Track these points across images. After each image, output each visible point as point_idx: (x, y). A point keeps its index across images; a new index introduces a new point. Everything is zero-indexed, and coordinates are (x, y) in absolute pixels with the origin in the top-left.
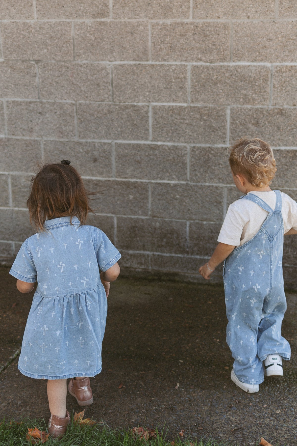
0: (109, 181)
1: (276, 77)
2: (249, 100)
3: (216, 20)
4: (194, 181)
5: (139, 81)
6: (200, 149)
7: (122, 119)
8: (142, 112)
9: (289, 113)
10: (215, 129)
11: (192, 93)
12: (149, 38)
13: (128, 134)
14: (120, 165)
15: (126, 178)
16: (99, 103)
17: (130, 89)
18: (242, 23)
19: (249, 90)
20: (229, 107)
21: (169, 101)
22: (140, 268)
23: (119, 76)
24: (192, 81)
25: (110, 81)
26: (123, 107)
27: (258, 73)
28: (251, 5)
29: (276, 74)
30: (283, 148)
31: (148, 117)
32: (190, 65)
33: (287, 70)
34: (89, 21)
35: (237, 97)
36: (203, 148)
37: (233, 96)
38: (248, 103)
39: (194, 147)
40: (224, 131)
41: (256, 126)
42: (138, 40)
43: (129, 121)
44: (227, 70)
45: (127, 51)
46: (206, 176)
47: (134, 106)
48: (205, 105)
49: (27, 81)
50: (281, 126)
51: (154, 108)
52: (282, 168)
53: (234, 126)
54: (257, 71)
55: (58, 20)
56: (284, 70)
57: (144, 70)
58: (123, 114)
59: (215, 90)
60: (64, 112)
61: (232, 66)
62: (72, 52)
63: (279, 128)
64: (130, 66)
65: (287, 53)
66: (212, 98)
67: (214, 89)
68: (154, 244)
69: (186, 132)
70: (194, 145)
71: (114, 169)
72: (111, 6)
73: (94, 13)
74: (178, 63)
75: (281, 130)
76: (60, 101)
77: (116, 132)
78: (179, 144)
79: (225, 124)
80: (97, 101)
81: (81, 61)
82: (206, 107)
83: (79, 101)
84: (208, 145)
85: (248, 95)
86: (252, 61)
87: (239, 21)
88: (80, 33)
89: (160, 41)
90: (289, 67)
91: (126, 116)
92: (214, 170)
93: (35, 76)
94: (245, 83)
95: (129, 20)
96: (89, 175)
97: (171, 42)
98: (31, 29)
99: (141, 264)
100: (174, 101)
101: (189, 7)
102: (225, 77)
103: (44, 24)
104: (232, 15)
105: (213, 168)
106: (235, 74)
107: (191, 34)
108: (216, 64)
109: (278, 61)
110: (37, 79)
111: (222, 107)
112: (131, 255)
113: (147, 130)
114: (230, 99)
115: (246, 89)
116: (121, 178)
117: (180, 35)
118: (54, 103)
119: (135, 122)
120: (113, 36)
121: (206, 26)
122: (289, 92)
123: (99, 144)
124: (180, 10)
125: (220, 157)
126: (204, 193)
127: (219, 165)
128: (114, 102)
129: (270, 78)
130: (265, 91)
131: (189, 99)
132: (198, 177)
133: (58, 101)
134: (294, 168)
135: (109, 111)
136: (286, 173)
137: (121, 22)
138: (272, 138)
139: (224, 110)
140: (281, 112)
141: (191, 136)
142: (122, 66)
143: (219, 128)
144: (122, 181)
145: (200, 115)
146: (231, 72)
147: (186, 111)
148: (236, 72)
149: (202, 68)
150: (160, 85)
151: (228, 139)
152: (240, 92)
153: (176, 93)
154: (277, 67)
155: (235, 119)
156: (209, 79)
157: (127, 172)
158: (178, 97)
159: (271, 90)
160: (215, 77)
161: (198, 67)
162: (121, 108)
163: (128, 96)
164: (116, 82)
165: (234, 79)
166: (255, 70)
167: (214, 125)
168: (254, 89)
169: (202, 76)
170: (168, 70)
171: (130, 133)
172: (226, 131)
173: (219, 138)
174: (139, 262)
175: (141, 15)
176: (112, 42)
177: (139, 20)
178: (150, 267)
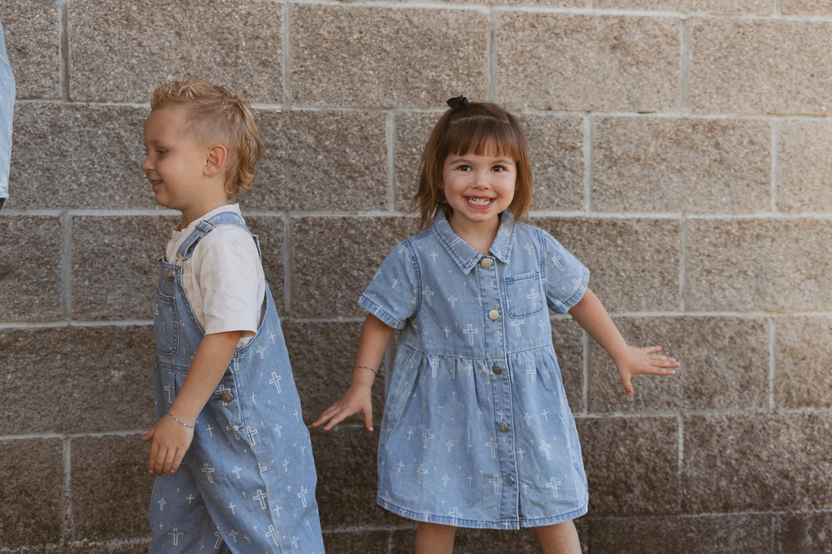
0: (50, 330)
1: (502, 39)
4: (304, 313)
5: (145, 43)
6: (321, 226)
7: (93, 149)
9: (537, 128)
10: (356, 172)
11: (296, 77)
13: (111, 192)
14: (87, 283)
15: (104, 318)
17: (118, 64)
19: (443, 70)
20: (391, 114)
23: (87, 29)
24: (295, 43)
25: (58, 42)
26: (95, 116)
27: (463, 26)
29: (502, 31)
32: (287, 4)
33: (527, 26)
35: (413, 88)
36: (328, 222)
37: (400, 85)
38: (439, 103)
39: (304, 220)
40: (380, 176)
43: (114, 155)
44: (386, 20)
46: (336, 296)
48: (330, 109)
53: (405, 161)
54: (461, 22)
56: (521, 25)
57: (159, 14)
58: (95, 136)
59: (355, 69)
61: (399, 10)
66: (349, 89)
67: (352, 66)
69: (279, 181)
70: (305, 215)
71: (68, 296)
77: (75, 187)
78: (261, 214)
79: (383, 158)
82: (333, 114)
84: (339, 214)
85: (440, 82)
90: (532, 18)
91: (103, 140)
92: (357, 279)
94: (431, 53)
102: (382, 37)
105: (355, 273)
106: (407, 29)
108: (354, 5)
111: (373, 114)
114: (395, 93)
115: (435, 67)
116: (89, 319)
119: (133, 158)
122: (532, 77)
123: (20, 224)
125: (371, 244)
126: (333, 344)
127: (370, 265)
128: (70, 100)
129: (489, 41)
130: (480, 73)
131: (287, 93)
132: (316, 301)
135: (53, 125)
139: (378, 122)
141: (293, 190)
143: (367, 168)
144: (91, 329)
145: (316, 137)
146: (395, 25)
147: (280, 125)
148: (407, 25)
149: (320, 13)
150: (204, 55)
151: (390, 197)
152: (421, 74)
153: (251, 76)
154: (503, 17)
155: (410, 143)
156: (338, 41)
157: (109, 302)
158: (259, 86)
159: (491, 71)
160: (355, 37)
161: (309, 9)
162: (89, 118)
163: (114, 84)
164: (75, 45)
165: (403, 42)
166: (456, 21)
167: (354, 162)
168: (455, 66)
169: (322, 31)
170: (227, 16)
171: (118, 189)
172: (384, 176)
173: (366, 194)
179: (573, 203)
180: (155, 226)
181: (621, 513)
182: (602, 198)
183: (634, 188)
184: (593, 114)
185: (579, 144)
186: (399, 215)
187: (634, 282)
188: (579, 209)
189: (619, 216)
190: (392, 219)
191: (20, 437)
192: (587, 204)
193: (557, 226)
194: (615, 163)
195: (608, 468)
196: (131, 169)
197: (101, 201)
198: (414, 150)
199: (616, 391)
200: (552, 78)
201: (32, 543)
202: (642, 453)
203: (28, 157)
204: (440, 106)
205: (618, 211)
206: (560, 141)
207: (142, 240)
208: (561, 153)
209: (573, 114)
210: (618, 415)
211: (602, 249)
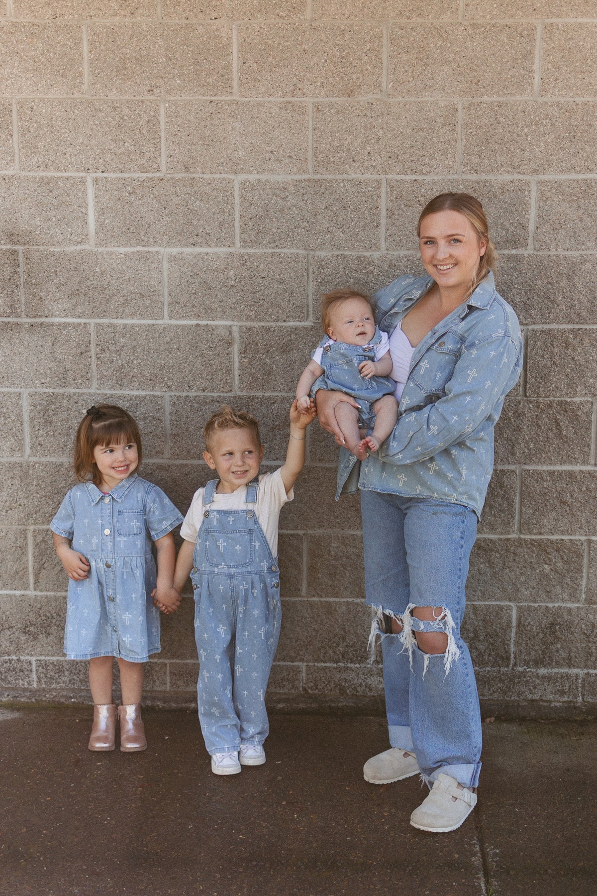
0: (508, 539)
5: (576, 358)
8: (580, 413)
13: (549, 454)
15: (541, 533)
17: (559, 373)
22: (558, 701)
23: (540, 351)
26: (542, 406)
31: (591, 421)
42: (580, 287)
43: (552, 431)
45: (558, 306)
47: (565, 403)
57: (587, 339)
58: (541, 418)
64: (564, 332)
68: (591, 654)
72: (531, 227)
73: (499, 239)
77: (527, 450)
91: (546, 421)
95: (566, 253)
98: (372, 268)
99: (562, 693)
103: (400, 259)
112: (544, 677)
113: (587, 445)
116: (532, 534)
120: (531, 280)
128: (526, 396)
137: (550, 256)
142: (548, 332)
144: (533, 540)
162: (538, 407)
163: (555, 386)
164: (532, 362)
171: (554, 452)
174: (558, 690)
175: (588, 243)
176: (530, 290)
177: (584, 253)
178: (581, 698)
180: (576, 477)
191: (487, 603)
196: (563, 440)
197: (543, 460)
201: (493, 666)
207: (567, 485)
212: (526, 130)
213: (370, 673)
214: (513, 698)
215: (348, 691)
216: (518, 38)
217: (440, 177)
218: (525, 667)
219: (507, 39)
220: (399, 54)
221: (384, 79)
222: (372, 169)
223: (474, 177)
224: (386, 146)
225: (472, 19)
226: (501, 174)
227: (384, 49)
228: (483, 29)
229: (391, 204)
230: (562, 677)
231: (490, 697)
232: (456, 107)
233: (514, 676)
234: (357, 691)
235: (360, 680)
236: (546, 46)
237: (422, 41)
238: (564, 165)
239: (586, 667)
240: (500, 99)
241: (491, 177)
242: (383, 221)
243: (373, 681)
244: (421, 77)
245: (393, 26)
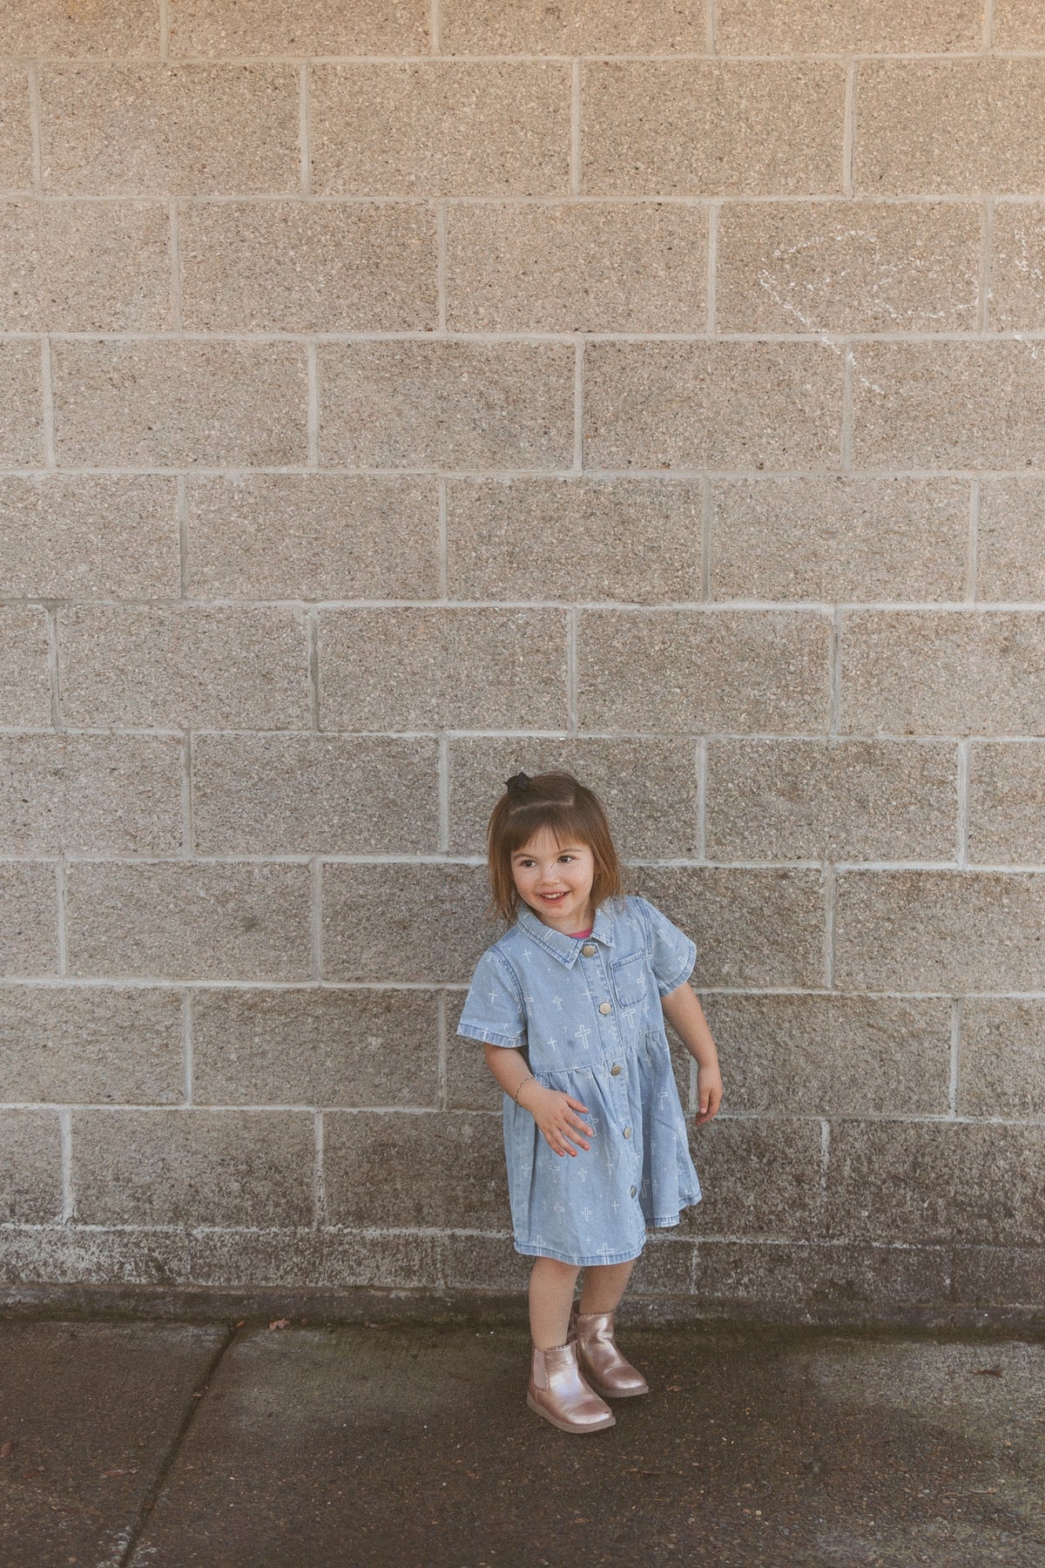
0: (299, 991)
1: (849, 645)
2: (769, 717)
3: (657, 474)
5: (406, 661)
7: (347, 784)
8: (416, 759)
9: (895, 757)
10: (657, 811)
11: (583, 698)
12: (442, 527)
13: (366, 834)
14: (339, 938)
15: (358, 979)
16: (269, 734)
17: (375, 687)
18: (740, 483)
19: (768, 688)
20: (703, 741)
21: (505, 724)
22: (405, 1287)
23: (339, 648)
24: (582, 659)
25: (307, 664)
26: (349, 747)
27: (795, 633)
28: (769, 431)
29: (850, 636)
30: (878, 866)
31: (436, 776)
32: (574, 611)
33: (884, 626)
34: (237, 474)
35: (730, 710)
37: (714, 705)
38: (763, 728)
40: (687, 816)
41: (791, 799)
42: (403, 534)
43: (370, 792)
44: (697, 627)
45: (367, 566)
47: (390, 742)
48: (626, 734)
49: (12, 667)
50: (871, 798)
51: (456, 747)
52: (876, 929)
53: (720, 800)
54: (793, 627)
55: (131, 471)
56: (876, 626)
57: (421, 627)
58: (349, 770)
59: (656, 688)
60: (143, 767)
61: (712, 614)
62: (177, 571)
63: (863, 804)
64: (379, 613)
65: (883, 575)
66: (649, 711)
67: (654, 683)
68: (455, 1200)
71: (318, 952)
72: (312, 426)
73: (256, 447)
74: (536, 604)
75: (872, 811)
76: (131, 731)
77: (326, 828)
79: (692, 794)
80: (260, 729)
81: (209, 601)
82: (629, 741)
83: (197, 729)
85: (764, 703)
86: (775, 599)
87: (731, 477)
88: (207, 512)
89: (475, 537)
90: (891, 617)
91: (359, 775)
93: (44, 652)
94: (753, 667)
95: (376, 472)
96: (229, 976)
97: (512, 540)
98: (33, 499)
99: (409, 1272)
100: (523, 722)
101: (571, 434)
102: (691, 647)
103: (82, 482)
104: (710, 457)
106: (723, 637)
107: (577, 516)
108: (658, 608)
109: (854, 598)
110: (49, 662)
111: (678, 742)
112: (374, 1243)
113: (433, 818)
114: (707, 715)
115: (759, 684)
116: (342, 980)
117: (543, 518)
118: (109, 740)
119: (391, 795)
120: (318, 521)
121: (627, 491)
122: (890, 691)
123: (266, 871)
124: (544, 441)
125: (676, 899)
128: (321, 731)
129: (831, 649)
130: (817, 690)
131: (574, 717)
133: (122, 730)
134: (913, 929)
135: (302, 760)
136: (889, 946)
137: (346, 477)
138: (843, 835)
139: (687, 751)
140: (869, 754)
142: (351, 615)
143: (671, 806)
144: (344, 991)
145: (610, 767)
146: (707, 633)
147: (564, 755)
148: (723, 633)
149: (614, 620)
150: (474, 673)
151: (700, 842)
152: (739, 692)
153: (530, 697)
154: (851, 616)
155: (725, 777)
156: (636, 653)
157: (363, 961)
158: (538, 709)
159: (834, 684)
160: (657, 648)
161: (600, 617)
162: (342, 750)
163: (369, 711)
164: (326, 668)
165: (719, 652)
166: (786, 627)
167: (654, 798)
168: (783, 682)
169: (615, 643)
170: (502, 626)
171: (374, 831)
172: (693, 816)
173: (670, 838)
174: (401, 1268)
175: (413, 455)
176: (316, 539)
177: (407, 471)
178: (442, 1282)
179: (941, 852)
180: (415, 876)
181: (996, 1242)
182: (981, 846)
183: (1025, 834)
184: (972, 739)
185: (952, 778)
186: (711, 865)
187: (1023, 953)
188: (949, 859)
189: (1005, 869)
190: (701, 870)
191: (268, 1108)
192: (961, 853)
193: (919, 881)
194: (1001, 801)
195: (980, 1185)
196: (389, 807)
197: (355, 845)
198: (730, 785)
199: (994, 1090)
200: (917, 693)
201: (282, 1225)
202: (1027, 1170)
203: (274, 795)
204: (765, 730)
205: (1003, 863)
206: (925, 773)
207: (401, 890)
208: (926, 788)
209: (943, 739)
210: (996, 1120)
211: (981, 909)
212: (292, 253)
213: (62, 1241)
214: (320, 1284)
215: (23, 1275)
216: (269, 91)
217: (145, 337)
218: (340, 1226)
219: (250, 91)
220: (58, 118)
221: (36, 163)
222: (23, 321)
223: (205, 336)
224: (45, 280)
225: (184, 56)
226: (251, 331)
227: (33, 109)
228: (205, 75)
229: (61, 383)
230: (407, 1244)
231: (280, 1282)
232: (165, 211)
233: (322, 1243)
234: (39, 1275)
235: (43, 1255)
236: (317, 105)
237: (99, 95)
238: (361, 315)
239: (448, 1224)
240: (242, 198)
241: (235, 337)
242: (48, 415)
243: (69, 1256)
244: (102, 159)
245: (46, 69)
